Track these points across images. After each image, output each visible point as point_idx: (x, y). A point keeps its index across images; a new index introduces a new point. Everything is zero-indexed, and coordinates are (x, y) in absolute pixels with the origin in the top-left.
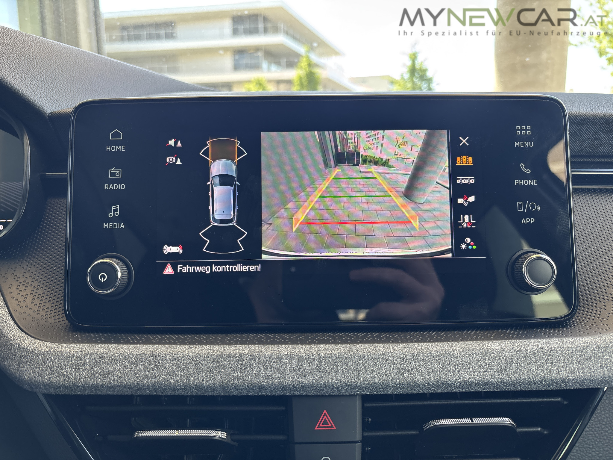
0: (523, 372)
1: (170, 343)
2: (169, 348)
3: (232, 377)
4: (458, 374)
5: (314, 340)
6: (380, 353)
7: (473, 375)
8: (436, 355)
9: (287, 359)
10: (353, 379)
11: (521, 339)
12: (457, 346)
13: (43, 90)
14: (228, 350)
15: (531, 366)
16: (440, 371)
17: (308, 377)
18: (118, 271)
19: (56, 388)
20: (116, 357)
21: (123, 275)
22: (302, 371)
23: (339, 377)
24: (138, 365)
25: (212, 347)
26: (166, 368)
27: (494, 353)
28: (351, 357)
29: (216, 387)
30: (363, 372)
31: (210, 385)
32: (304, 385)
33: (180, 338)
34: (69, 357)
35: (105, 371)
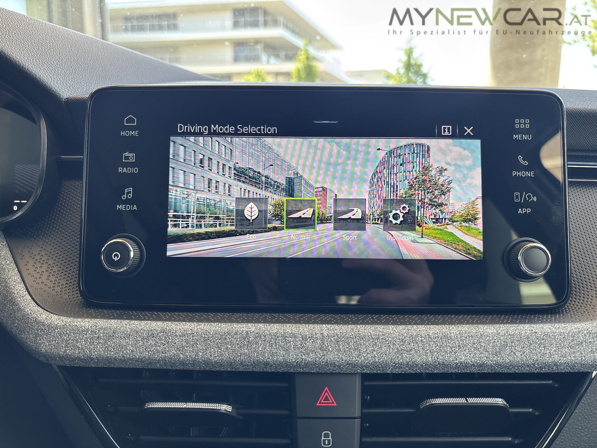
0: (517, 355)
1: (179, 320)
2: (178, 325)
3: (239, 353)
4: (455, 356)
5: (317, 321)
6: (380, 334)
7: (468, 357)
8: (434, 337)
9: (291, 338)
10: (354, 358)
11: (516, 324)
12: (453, 328)
13: (60, 76)
14: (235, 328)
15: (525, 350)
16: (437, 352)
17: (312, 355)
18: (131, 250)
19: (71, 360)
20: (129, 332)
21: (136, 255)
22: (306, 349)
23: (341, 356)
24: (149, 340)
25: (220, 324)
26: (176, 344)
27: (489, 337)
28: (352, 337)
29: (223, 363)
30: (364, 352)
31: (218, 360)
32: (307, 362)
33: (189, 316)
34: (84, 331)
35: (118, 345)
